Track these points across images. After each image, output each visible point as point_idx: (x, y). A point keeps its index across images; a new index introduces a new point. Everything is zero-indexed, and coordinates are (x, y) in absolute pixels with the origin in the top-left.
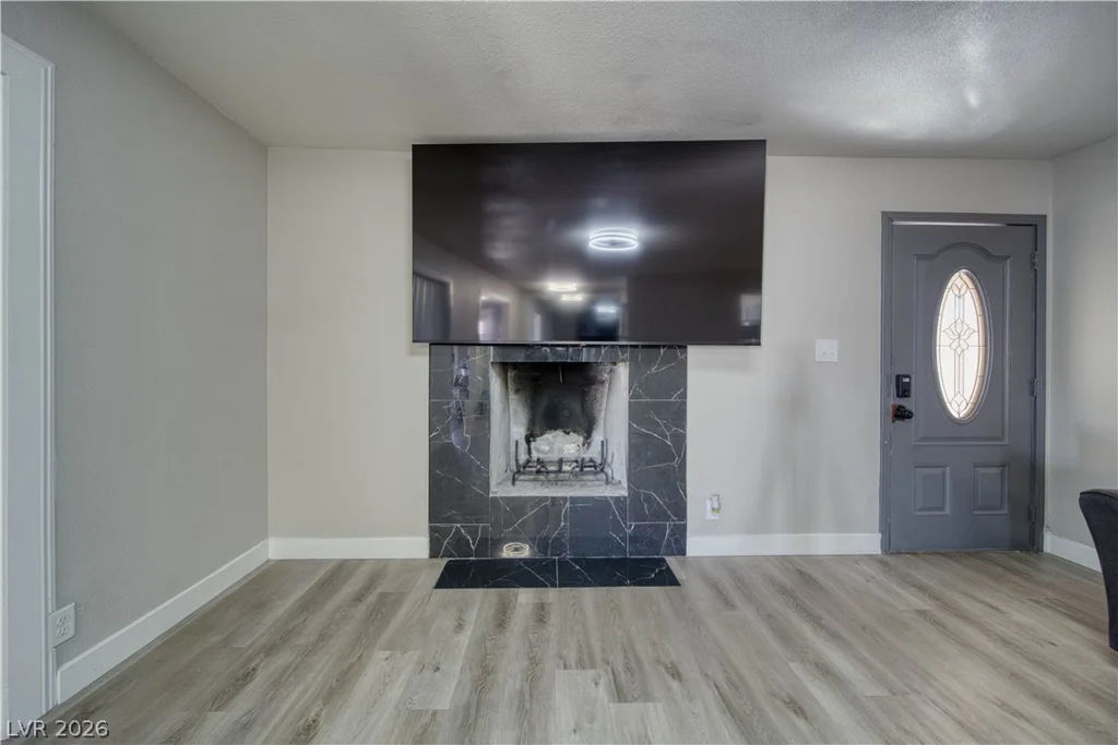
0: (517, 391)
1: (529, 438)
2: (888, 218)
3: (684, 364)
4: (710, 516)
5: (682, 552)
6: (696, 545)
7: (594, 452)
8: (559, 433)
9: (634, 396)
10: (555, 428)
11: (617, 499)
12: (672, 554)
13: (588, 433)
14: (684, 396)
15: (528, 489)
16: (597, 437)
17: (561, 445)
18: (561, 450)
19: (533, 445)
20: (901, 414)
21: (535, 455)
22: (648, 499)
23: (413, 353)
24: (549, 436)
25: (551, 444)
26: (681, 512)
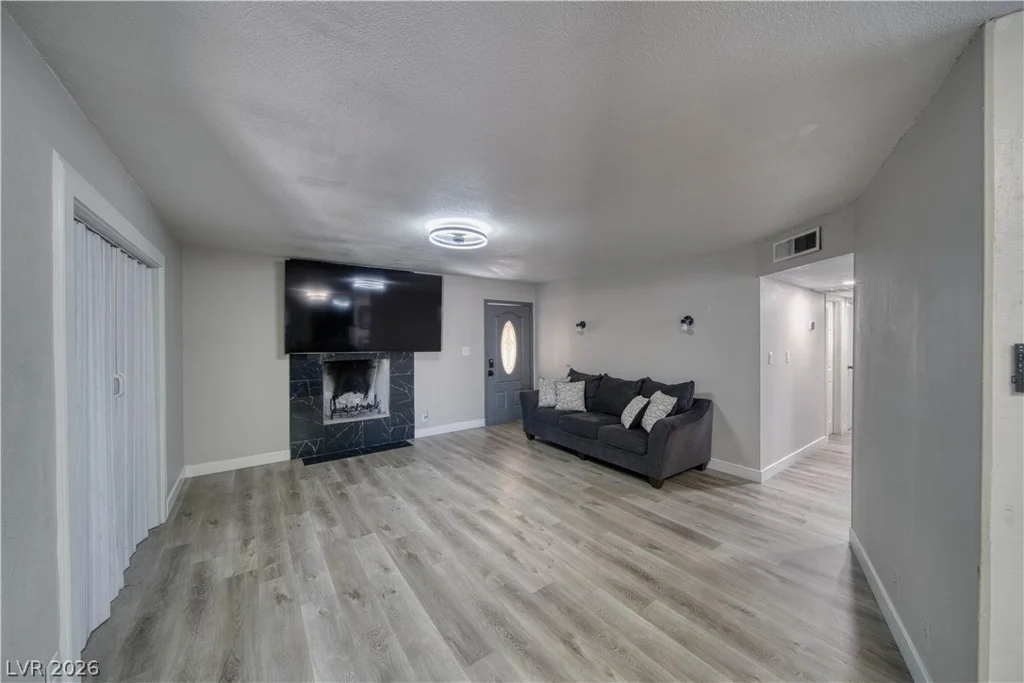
0: (329, 374)
1: (335, 397)
2: (486, 301)
3: (412, 359)
4: (424, 420)
5: (413, 437)
6: (419, 433)
7: (371, 399)
8: (351, 394)
9: (392, 373)
10: (349, 391)
11: (385, 418)
12: (408, 438)
13: (366, 393)
14: (413, 371)
15: (337, 421)
16: (371, 394)
17: (353, 399)
18: (352, 402)
19: (337, 401)
20: (491, 374)
21: (338, 406)
22: (398, 416)
23: (279, 358)
24: (346, 395)
25: (347, 400)
26: (413, 421)
